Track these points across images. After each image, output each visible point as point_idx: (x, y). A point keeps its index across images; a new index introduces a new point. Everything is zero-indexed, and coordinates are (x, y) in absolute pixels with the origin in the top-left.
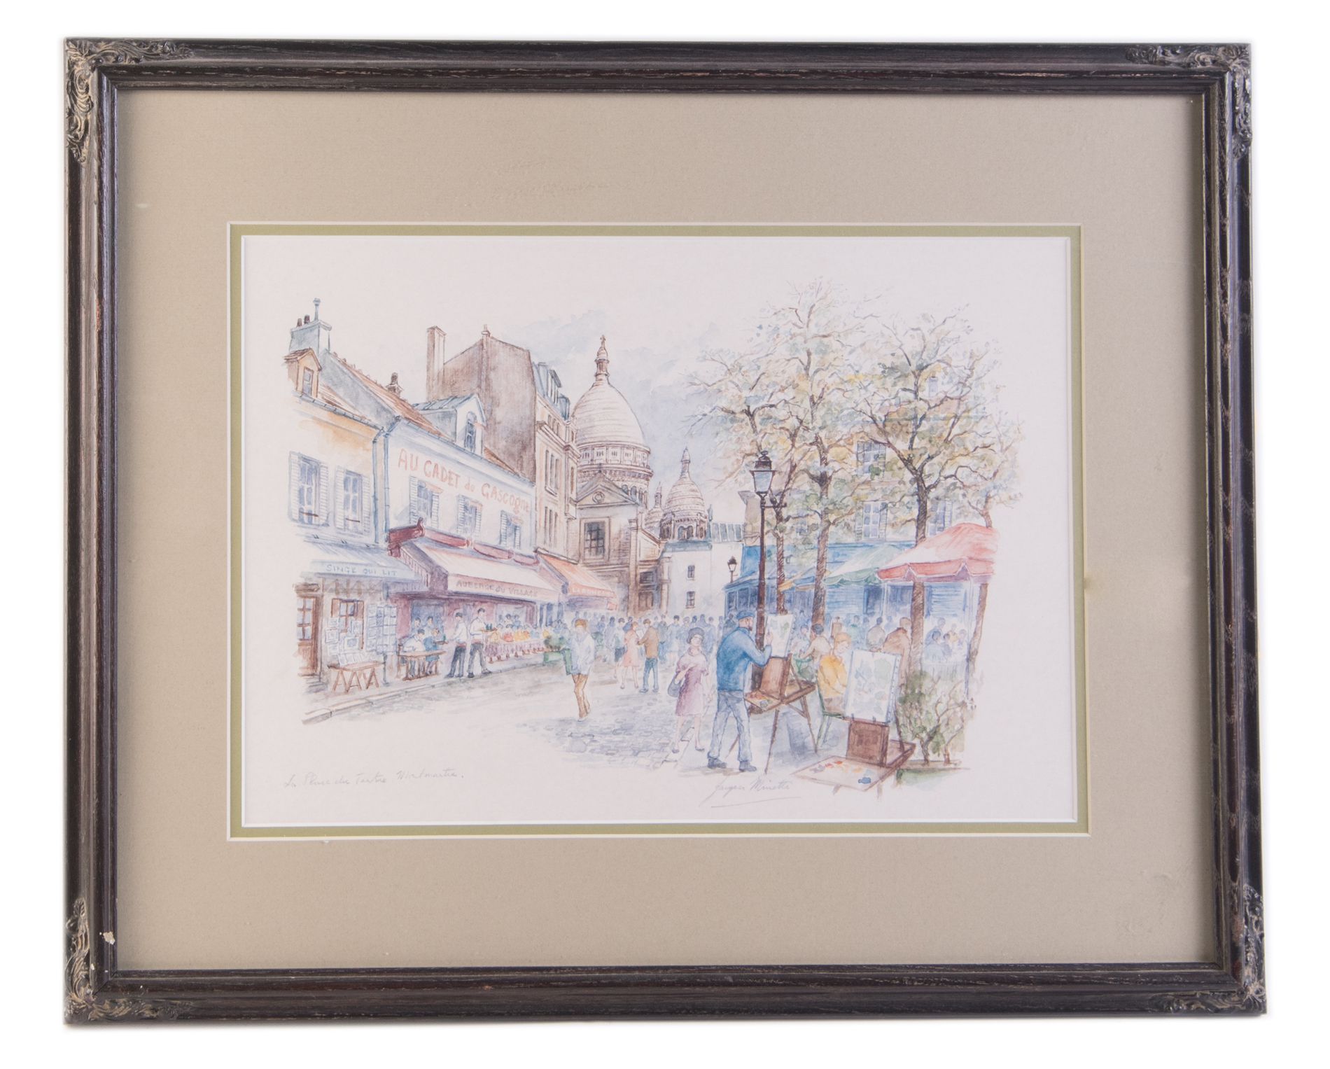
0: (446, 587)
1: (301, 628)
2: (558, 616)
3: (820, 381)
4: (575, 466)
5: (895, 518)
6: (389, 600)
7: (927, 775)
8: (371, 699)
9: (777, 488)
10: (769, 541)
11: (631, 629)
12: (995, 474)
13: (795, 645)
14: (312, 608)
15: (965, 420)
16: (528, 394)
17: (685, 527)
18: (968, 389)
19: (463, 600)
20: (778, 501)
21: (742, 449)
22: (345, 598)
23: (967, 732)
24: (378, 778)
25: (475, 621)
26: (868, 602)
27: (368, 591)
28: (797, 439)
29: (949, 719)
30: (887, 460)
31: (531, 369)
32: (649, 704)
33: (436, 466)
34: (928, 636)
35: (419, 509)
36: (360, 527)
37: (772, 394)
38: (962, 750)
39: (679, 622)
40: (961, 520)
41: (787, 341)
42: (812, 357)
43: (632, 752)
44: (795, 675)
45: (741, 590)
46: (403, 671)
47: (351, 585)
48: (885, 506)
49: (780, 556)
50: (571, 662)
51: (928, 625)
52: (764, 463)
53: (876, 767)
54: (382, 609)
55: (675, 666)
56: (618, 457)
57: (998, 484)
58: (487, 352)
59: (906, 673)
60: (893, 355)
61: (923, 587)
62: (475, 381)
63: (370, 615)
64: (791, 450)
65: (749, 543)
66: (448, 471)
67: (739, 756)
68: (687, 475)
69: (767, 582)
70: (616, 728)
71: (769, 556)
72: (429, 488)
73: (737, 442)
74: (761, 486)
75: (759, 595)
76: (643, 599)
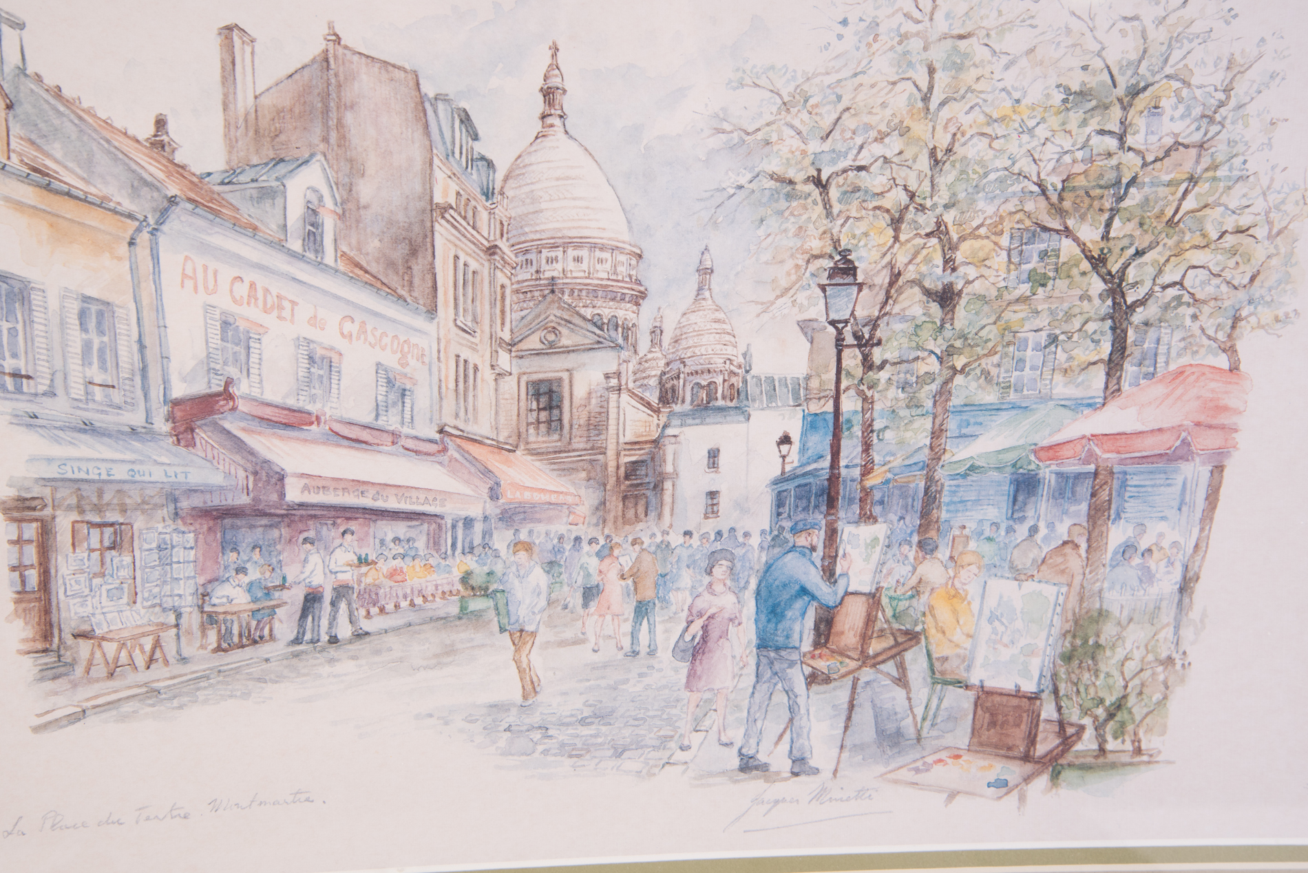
0: (282, 495)
1: (17, 573)
2: (484, 538)
3: (949, 120)
4: (507, 282)
5: (1071, 358)
6: (179, 521)
7: (1102, 773)
8: (155, 685)
9: (866, 313)
10: (850, 404)
11: (611, 555)
12: (1253, 279)
13: (889, 573)
14: (35, 538)
15: (1207, 185)
16: (416, 152)
17: (704, 383)
18: (1218, 128)
19: (314, 517)
20: (867, 336)
21: (806, 247)
22: (97, 519)
23: (1173, 705)
24: (175, 813)
25: (338, 550)
26: (1015, 500)
27: (138, 507)
28: (903, 226)
29: (1143, 685)
30: (1061, 260)
31: (422, 106)
32: (641, 675)
33: (253, 285)
34: (1115, 553)
35: (225, 363)
36: (117, 396)
37: (861, 147)
38: (1163, 733)
39: (692, 541)
40: (1186, 360)
41: (892, 48)
42: (937, 76)
43: (611, 751)
44: (887, 621)
45: (799, 486)
46: (212, 637)
47: (107, 497)
48: (1053, 340)
49: (868, 428)
50: (508, 612)
51: (1117, 535)
52: (845, 270)
53: (1018, 762)
54: (167, 537)
55: (686, 612)
56: (584, 266)
57: (1257, 295)
58: (336, 75)
59: (1074, 614)
60: (1085, 68)
61: (1112, 473)
62: (318, 130)
63: (146, 546)
64: (891, 247)
65: (814, 407)
66: (274, 294)
67: (791, 752)
68: (707, 294)
69: (843, 472)
70: (585, 714)
71: (849, 429)
72: (242, 325)
73: (796, 235)
74: (837, 311)
75: (829, 494)
76: (630, 505)
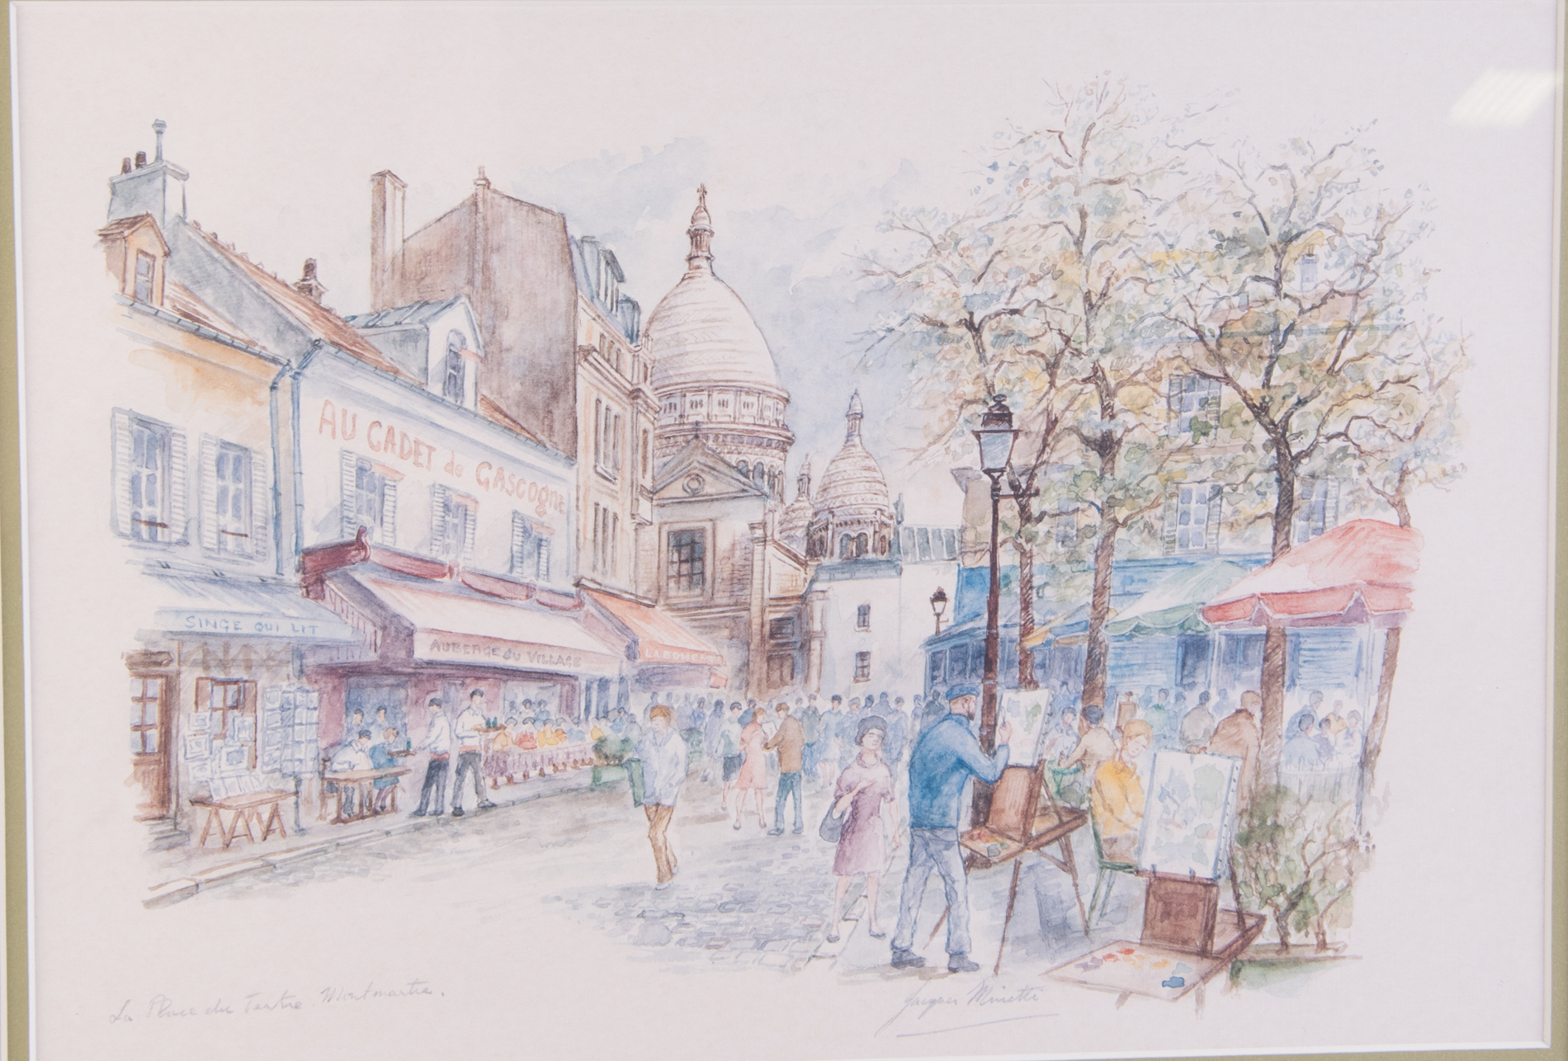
0: (411, 652)
1: (139, 733)
2: (619, 701)
3: (1103, 264)
4: (650, 427)
5: (1236, 512)
6: (304, 679)
7: (1286, 970)
8: (271, 858)
9: (1022, 462)
10: (1007, 558)
11: (754, 721)
12: (1417, 431)
13: (1052, 744)
14: (158, 696)
15: (1366, 333)
16: (562, 295)
17: (854, 535)
18: (1373, 276)
19: (443, 676)
20: (1024, 486)
21: (959, 391)
22: (221, 676)
23: (1359, 893)
24: (286, 1001)
25: (466, 713)
26: (1184, 665)
27: (263, 664)
28: (1059, 371)
29: (1325, 870)
30: (1223, 408)
31: (568, 249)
32: (785, 856)
33: (391, 430)
34: (1291, 723)
35: (359, 511)
36: (249, 546)
37: (1014, 291)
38: (1349, 925)
39: (841, 707)
40: (1354, 515)
41: (1043, 192)
42: (1088, 220)
43: (752, 943)
44: (1051, 798)
45: (955, 647)
46: (332, 806)
47: (233, 652)
48: (1218, 492)
49: (1027, 584)
50: (643, 784)
51: (1292, 703)
52: (999, 416)
53: (1194, 958)
54: (291, 696)
55: (834, 786)
56: (730, 410)
57: (1423, 448)
58: (484, 219)
59: (1250, 791)
60: (1237, 215)
61: (1284, 635)
62: (463, 272)
63: (269, 706)
64: (1047, 393)
65: (970, 562)
66: (412, 439)
67: (948, 945)
68: (857, 440)
69: (1002, 632)
70: (725, 900)
71: (1006, 585)
72: (378, 471)
73: (949, 380)
74: (993, 459)
75: (987, 656)
76: (776, 666)
